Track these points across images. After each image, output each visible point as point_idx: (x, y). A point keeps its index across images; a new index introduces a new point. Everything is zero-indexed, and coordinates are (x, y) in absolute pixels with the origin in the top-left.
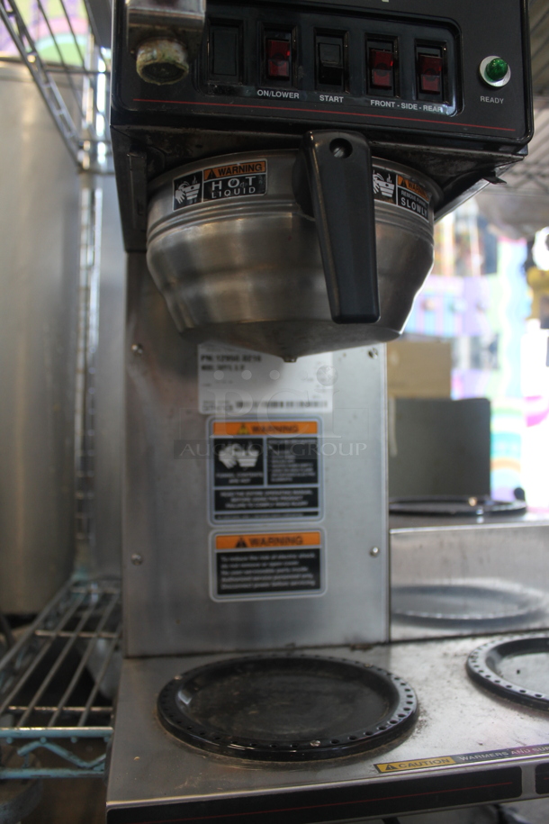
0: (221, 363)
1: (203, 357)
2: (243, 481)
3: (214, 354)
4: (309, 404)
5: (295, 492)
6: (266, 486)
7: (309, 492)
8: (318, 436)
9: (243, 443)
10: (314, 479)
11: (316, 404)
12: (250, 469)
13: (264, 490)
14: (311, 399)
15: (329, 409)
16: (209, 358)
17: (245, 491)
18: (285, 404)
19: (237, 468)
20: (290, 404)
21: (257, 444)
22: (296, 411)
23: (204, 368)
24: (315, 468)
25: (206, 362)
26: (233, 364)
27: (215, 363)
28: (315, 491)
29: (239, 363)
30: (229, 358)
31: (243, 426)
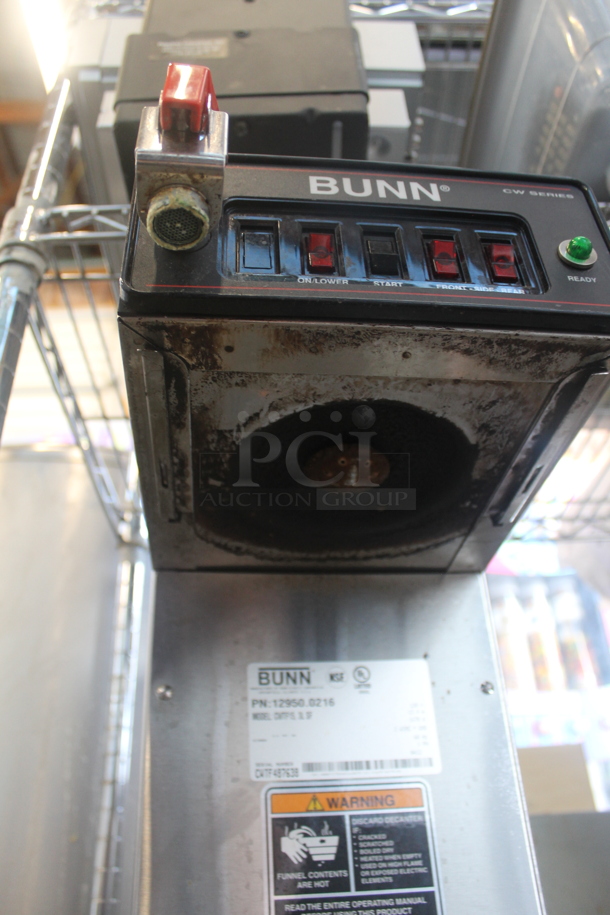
0: (280, 710)
1: (254, 702)
2: (318, 884)
3: (269, 697)
4: (405, 763)
5: (399, 902)
6: (353, 893)
7: (420, 901)
8: (424, 809)
9: (316, 825)
10: (426, 879)
11: (417, 763)
12: (328, 865)
13: (351, 899)
14: (407, 755)
15: (437, 768)
16: (263, 703)
17: (322, 900)
18: (372, 765)
19: (309, 864)
20: (380, 764)
21: (337, 826)
22: (388, 773)
23: (256, 716)
24: (427, 862)
25: (258, 709)
26: (296, 710)
27: (271, 710)
28: (430, 897)
29: (304, 710)
30: (289, 702)
31: (315, 799)
